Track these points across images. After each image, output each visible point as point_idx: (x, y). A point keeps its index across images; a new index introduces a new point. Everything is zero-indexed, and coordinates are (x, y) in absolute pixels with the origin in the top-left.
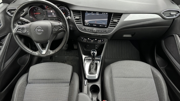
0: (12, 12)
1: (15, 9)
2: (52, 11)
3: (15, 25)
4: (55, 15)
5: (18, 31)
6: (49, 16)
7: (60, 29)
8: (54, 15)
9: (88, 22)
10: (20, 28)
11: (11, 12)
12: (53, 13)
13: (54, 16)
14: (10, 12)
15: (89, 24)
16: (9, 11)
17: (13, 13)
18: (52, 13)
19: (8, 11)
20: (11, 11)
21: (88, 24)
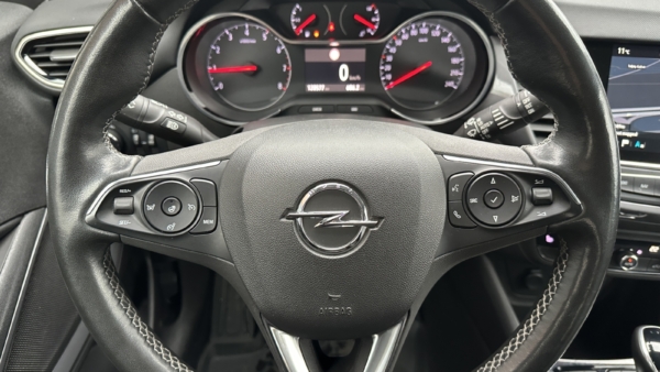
0: (57, 56)
1: (82, 37)
2: (334, 55)
3: (90, 153)
4: (355, 82)
5: (111, 219)
6: (313, 88)
7: (541, 214)
8: (348, 82)
9: (629, 128)
10: (135, 187)
11: (47, 60)
12: (344, 68)
13: (350, 88)
14: (37, 61)
15: (641, 138)
16: (30, 49)
17: (65, 67)
18: (337, 64)
19: (23, 54)
20: (50, 50)
21: (633, 140)
